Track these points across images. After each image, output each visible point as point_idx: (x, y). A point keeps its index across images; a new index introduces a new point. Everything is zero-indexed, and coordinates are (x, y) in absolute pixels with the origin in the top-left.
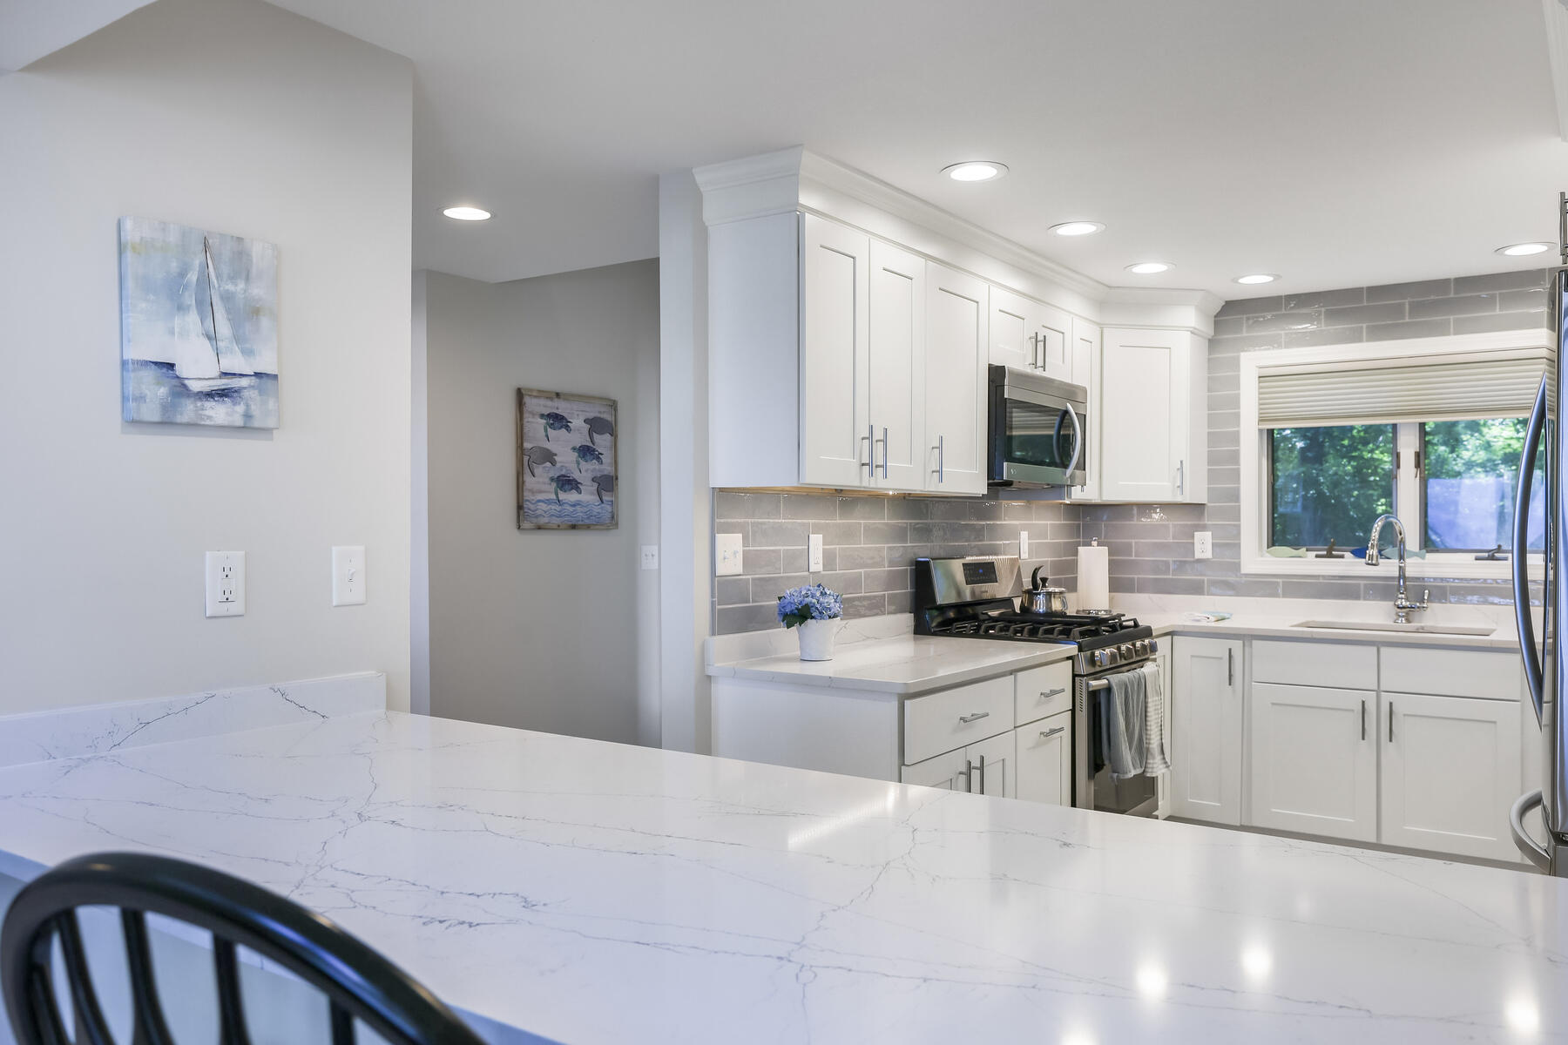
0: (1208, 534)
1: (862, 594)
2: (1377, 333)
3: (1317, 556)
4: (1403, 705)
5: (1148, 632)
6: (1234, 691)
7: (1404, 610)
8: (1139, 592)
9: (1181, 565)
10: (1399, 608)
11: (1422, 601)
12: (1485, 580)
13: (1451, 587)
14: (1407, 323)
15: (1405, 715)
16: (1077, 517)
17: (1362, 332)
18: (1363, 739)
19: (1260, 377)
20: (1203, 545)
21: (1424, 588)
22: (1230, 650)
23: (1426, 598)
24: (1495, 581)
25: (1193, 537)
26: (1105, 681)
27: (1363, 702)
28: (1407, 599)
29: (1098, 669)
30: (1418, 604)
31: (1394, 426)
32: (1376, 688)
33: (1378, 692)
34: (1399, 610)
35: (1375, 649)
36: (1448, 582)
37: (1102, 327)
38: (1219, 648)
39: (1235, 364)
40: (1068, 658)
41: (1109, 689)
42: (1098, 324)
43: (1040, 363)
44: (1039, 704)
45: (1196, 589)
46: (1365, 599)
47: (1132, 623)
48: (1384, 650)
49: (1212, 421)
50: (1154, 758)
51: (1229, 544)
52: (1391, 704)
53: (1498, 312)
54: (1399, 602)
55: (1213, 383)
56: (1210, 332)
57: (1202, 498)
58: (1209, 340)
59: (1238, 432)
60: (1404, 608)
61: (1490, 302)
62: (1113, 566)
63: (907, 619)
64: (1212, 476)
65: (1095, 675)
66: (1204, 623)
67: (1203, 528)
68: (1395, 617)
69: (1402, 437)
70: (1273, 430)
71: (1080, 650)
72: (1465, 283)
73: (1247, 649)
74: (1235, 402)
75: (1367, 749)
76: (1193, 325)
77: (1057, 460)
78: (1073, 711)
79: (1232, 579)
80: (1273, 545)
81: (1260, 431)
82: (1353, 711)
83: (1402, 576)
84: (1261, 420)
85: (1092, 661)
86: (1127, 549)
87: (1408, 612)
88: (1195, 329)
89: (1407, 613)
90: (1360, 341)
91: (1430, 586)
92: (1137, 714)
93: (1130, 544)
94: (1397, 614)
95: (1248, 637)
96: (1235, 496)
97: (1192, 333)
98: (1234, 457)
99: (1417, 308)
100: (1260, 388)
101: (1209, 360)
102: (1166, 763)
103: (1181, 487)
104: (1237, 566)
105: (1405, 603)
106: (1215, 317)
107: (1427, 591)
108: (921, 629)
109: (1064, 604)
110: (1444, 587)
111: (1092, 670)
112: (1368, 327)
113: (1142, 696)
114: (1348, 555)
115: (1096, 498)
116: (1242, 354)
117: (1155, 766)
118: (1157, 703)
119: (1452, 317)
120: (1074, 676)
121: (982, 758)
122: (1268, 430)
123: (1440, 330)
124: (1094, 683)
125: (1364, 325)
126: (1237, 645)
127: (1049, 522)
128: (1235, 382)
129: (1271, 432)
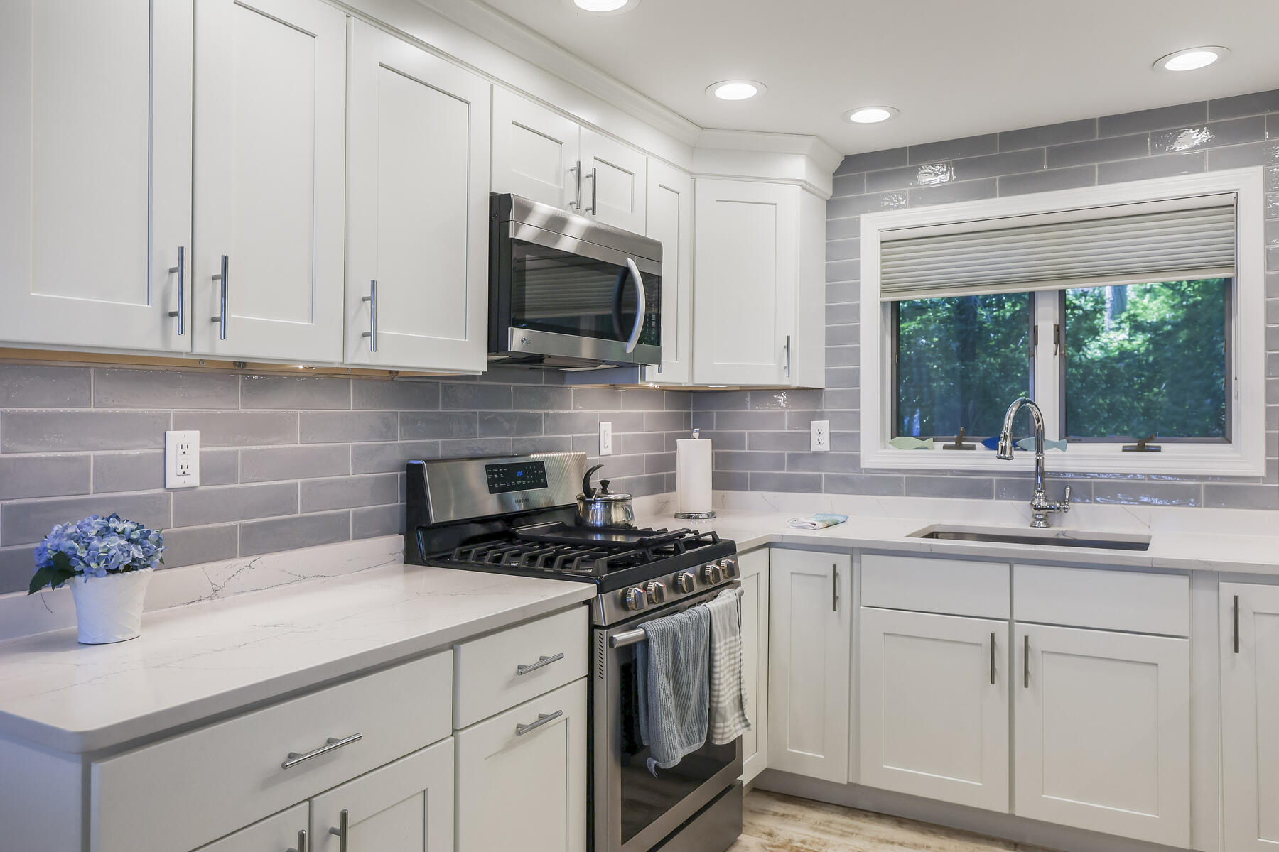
0: (826, 423)
1: (299, 515)
2: (1013, 186)
3: (945, 448)
4: (1042, 639)
5: (729, 548)
6: (840, 616)
7: (1041, 512)
8: (751, 489)
9: (794, 460)
10: (1036, 509)
11: (1063, 500)
12: (1135, 475)
13: (1095, 483)
14: (1044, 174)
15: (1043, 652)
16: (687, 406)
17: (994, 184)
18: (993, 682)
19: (882, 242)
20: (821, 435)
21: (1065, 485)
22: (835, 566)
23: (1067, 497)
24: (1149, 476)
25: (809, 427)
26: (640, 632)
27: (993, 636)
28: (1046, 500)
29: (632, 613)
30: (1058, 505)
31: (1032, 294)
32: (1008, 617)
33: (1011, 621)
34: (1037, 512)
35: (1006, 568)
36: (1093, 477)
37: (693, 176)
38: (823, 563)
39: (856, 227)
40: (585, 603)
41: (646, 642)
42: (689, 173)
43: (586, 202)
44: (511, 684)
45: (812, 486)
46: (998, 498)
47: (710, 537)
48: (1017, 568)
49: (830, 292)
50: (725, 720)
51: (848, 436)
52: (1026, 638)
53: (1150, 156)
54: (1036, 502)
55: (831, 250)
56: (829, 192)
57: (820, 383)
58: (827, 201)
59: (858, 305)
60: (1042, 509)
61: (1138, 145)
62: (720, 461)
63: (395, 543)
64: (831, 356)
65: (628, 623)
66: (809, 533)
67: (821, 416)
68: (1032, 520)
69: (1039, 309)
70: (898, 303)
71: (600, 590)
72: (1112, 123)
73: (855, 565)
74: (855, 271)
75: (997, 694)
76: (804, 178)
77: (617, 330)
78: (591, 678)
79: (851, 474)
80: (898, 435)
81: (883, 304)
82: (981, 645)
83: (1040, 472)
84: (884, 291)
85: (623, 603)
86: (738, 441)
87: (1046, 514)
88: (805, 182)
89: (1046, 516)
90: (994, 196)
91: (1070, 482)
92: (695, 669)
93: (742, 435)
94: (1034, 516)
95: (856, 551)
96: (854, 378)
97: (803, 188)
98: (854, 335)
99: (1058, 155)
100: (883, 254)
101: (827, 223)
102: (745, 720)
103: (788, 368)
104: (857, 460)
105: (1043, 504)
106: (834, 174)
107: (1068, 489)
108: (413, 557)
109: (628, 513)
110: (1088, 484)
111: (623, 615)
112: (1001, 180)
113: (704, 642)
114: (979, 445)
115: (687, 381)
116: (863, 216)
117: (726, 730)
118: (733, 644)
119: (1096, 164)
120: (593, 627)
121: (344, 816)
122: (892, 302)
123: (1084, 179)
124: (621, 637)
125: (998, 178)
126: (843, 561)
127: (644, 411)
128: (856, 248)
129: (896, 305)
